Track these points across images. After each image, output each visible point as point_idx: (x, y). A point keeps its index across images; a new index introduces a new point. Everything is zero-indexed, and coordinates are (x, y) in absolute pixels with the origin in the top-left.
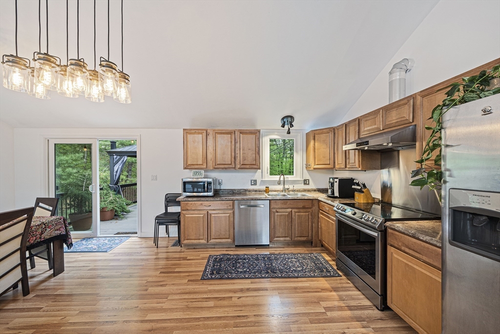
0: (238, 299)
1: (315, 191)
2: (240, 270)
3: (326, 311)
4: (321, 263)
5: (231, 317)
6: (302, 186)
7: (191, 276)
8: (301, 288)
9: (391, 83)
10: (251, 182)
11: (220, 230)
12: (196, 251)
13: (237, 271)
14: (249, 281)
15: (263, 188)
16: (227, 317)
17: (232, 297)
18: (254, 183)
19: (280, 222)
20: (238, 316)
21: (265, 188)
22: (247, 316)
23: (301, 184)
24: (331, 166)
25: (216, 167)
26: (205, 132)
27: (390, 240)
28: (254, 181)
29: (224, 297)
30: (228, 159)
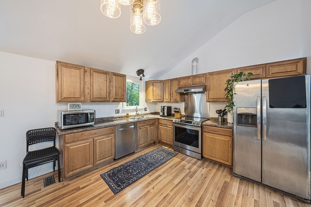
0: (153, 189)
1: (150, 114)
2: (135, 173)
3: (190, 170)
4: (167, 151)
5: (162, 200)
6: (144, 112)
7: (103, 197)
8: (173, 166)
9: (193, 66)
10: (116, 111)
11: (105, 151)
12: (83, 178)
13: (134, 175)
14: (147, 176)
15: (125, 114)
16: (159, 202)
17: (149, 191)
18: (118, 111)
19: (142, 134)
20: (165, 197)
21: (126, 115)
22: (168, 194)
23: (143, 110)
24: (162, 100)
25: (93, 100)
26: (83, 68)
27: (204, 130)
28: (118, 110)
29: (145, 194)
30: (104, 94)
